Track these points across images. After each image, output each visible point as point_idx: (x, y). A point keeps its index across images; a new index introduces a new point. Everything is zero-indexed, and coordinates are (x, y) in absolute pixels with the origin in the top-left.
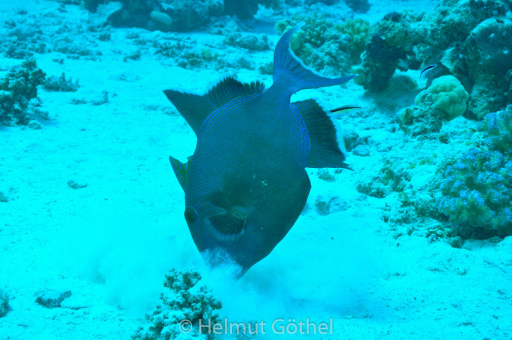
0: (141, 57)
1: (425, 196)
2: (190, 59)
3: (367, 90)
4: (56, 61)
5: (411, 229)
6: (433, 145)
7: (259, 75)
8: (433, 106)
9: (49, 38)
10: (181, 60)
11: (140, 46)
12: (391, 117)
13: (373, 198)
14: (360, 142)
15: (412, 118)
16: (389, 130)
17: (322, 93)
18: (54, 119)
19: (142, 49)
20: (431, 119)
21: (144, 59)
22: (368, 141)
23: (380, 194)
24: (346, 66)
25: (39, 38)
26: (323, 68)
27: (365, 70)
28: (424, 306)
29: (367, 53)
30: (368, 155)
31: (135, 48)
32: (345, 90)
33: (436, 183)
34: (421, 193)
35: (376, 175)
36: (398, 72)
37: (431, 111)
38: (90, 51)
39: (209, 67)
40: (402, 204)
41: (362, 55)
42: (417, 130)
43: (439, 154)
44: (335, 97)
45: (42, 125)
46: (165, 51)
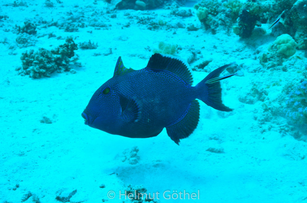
0: (130, 25)
1: (276, 105)
2: (153, 26)
3: (241, 37)
4: (88, 32)
5: (270, 127)
6: (279, 73)
7: (187, 31)
8: (278, 51)
9: (87, 19)
10: (149, 26)
11: (130, 19)
12: (254, 50)
13: (247, 104)
14: (239, 68)
15: (267, 58)
16: (253, 59)
17: (218, 40)
18: (84, 66)
19: (130, 21)
20: (277, 59)
21: (131, 26)
22: (243, 66)
23: (251, 102)
24: (229, 25)
25: (82, 20)
26: (218, 27)
27: (240, 27)
28: (282, 185)
29: (240, 19)
30: (243, 76)
31: (128, 21)
32: (230, 37)
33: (283, 98)
34: (274, 103)
35: (248, 92)
36: (256, 27)
37: (276, 54)
38: (106, 25)
39: (163, 29)
40: (264, 110)
41: (237, 20)
42: (270, 65)
43: (283, 79)
44: (225, 41)
45: (77, 71)
46: (142, 21)
